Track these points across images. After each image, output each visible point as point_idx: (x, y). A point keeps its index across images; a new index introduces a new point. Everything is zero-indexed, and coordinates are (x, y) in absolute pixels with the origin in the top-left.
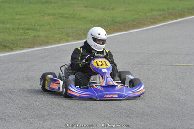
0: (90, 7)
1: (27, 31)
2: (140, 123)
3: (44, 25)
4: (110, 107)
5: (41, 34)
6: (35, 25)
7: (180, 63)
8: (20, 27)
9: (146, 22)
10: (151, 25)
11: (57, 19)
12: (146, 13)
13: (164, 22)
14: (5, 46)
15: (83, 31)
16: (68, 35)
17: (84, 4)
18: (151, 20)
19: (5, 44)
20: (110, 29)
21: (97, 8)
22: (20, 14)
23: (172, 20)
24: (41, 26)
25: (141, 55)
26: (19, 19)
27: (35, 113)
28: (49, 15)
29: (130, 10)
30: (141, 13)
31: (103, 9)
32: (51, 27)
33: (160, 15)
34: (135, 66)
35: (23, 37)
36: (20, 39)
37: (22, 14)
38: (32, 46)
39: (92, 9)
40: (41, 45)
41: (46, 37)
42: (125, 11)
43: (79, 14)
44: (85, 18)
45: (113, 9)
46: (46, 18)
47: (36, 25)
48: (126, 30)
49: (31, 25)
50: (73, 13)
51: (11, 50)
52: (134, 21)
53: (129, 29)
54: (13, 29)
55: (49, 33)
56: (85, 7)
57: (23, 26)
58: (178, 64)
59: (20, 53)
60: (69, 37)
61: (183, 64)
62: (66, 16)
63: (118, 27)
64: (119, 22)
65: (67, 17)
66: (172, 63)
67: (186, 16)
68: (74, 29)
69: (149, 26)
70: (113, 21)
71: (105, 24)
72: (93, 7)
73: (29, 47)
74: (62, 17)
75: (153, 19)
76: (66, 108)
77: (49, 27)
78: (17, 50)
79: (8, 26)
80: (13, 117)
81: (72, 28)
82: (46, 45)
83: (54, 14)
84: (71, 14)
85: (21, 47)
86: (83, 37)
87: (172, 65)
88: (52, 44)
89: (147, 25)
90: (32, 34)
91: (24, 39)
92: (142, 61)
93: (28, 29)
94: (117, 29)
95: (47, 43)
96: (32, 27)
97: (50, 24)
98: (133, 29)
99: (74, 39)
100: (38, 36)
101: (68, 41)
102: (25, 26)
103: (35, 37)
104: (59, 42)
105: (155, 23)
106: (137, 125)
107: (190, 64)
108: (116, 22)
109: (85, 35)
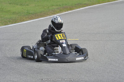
2: (46, 77)
9: (49, 13)
10: (52, 15)
12: (49, 7)
15: (8, 19)
17: (9, 2)
18: (52, 12)
20: (26, 18)
21: (17, 4)
23: (65, 11)
29: (38, 6)
30: (45, 8)
31: (21, 5)
33: (57, 9)
39: (14, 5)
42: (36, 6)
43: (6, 9)
44: (10, 11)
45: (28, 5)
48: (36, 19)
50: (1, 8)
52: (41, 12)
53: (38, 18)
56: (9, 4)
58: (70, 39)
61: (73, 40)
63: (31, 17)
64: (32, 14)
67: (74, 9)
68: (2, 18)
69: (51, 16)
70: (27, 13)
72: (15, 4)
75: (53, 11)
86: (9, 23)
89: (49, 15)
98: (41, 17)
99: (3, 24)
105: (54, 14)
107: (77, 39)
108: (29, 13)
109: (9, 21)
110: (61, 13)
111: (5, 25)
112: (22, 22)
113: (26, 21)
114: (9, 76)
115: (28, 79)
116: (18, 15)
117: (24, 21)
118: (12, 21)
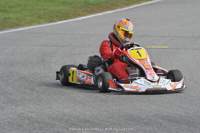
2: (115, 108)
3: (14, 7)
5: (12, 16)
6: (5, 7)
9: (119, 4)
10: (125, 7)
13: (138, 4)
15: (55, 13)
16: (40, 17)
18: (126, 2)
20: (83, 11)
23: (147, 1)
24: (11, 7)
32: (22, 9)
38: (3, 28)
40: (12, 27)
41: (17, 19)
47: (7, 6)
48: (99, 12)
52: (107, 2)
53: (102, 11)
55: (20, 15)
58: (153, 47)
60: (41, 19)
61: (159, 47)
63: (91, 9)
64: (92, 4)
66: (147, 45)
68: (46, 11)
69: (123, 8)
70: (86, 2)
71: (77, 5)
77: (19, 8)
81: (44, 9)
82: (17, 27)
86: (56, 19)
87: (148, 48)
88: (23, 26)
89: (121, 7)
90: (2, 16)
94: (91, 11)
95: (18, 26)
96: (2, 8)
97: (20, 5)
99: (46, 21)
100: (9, 18)
101: (40, 23)
103: (5, 19)
104: (30, 25)
105: (129, 5)
106: (112, 109)
107: (166, 47)
108: (89, 4)
109: (57, 16)
110: (140, 3)
111: (50, 22)
112: (76, 17)
113: (83, 16)
114: (57, 104)
115: (87, 109)
116: (70, 6)
117: (79, 15)
118: (60, 15)
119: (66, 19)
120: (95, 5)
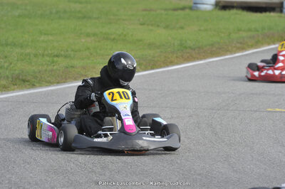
0: (148, 25)
1: (55, 59)
3: (80, 51)
4: (178, 172)
5: (76, 63)
6: (67, 51)
7: (281, 108)
8: (46, 52)
9: (230, 48)
10: (238, 52)
11: (99, 41)
12: (230, 34)
13: (256, 48)
14: (24, 81)
17: (139, 20)
18: (238, 45)
19: (24, 78)
20: (177, 57)
21: (158, 26)
22: (45, 34)
23: (269, 44)
24: (76, 51)
25: (223, 95)
26: (43, 41)
27: (68, 179)
28: (88, 35)
29: (206, 30)
30: (223, 35)
31: (167, 27)
32: (91, 54)
33: (250, 37)
34: (214, 111)
35: (50, 68)
36: (46, 70)
37: (48, 34)
38: (64, 80)
39: (150, 27)
40: (76, 79)
41: (84, 68)
42: (200, 30)
43: (132, 35)
44: (141, 40)
45: (182, 28)
46: (83, 40)
47: (69, 50)
48: (201, 59)
49: (61, 51)
50: (122, 33)
51: (33, 86)
52: (212, 45)
53: (204, 58)
54: (36, 55)
55: (89, 61)
56: (141, 24)
57: (50, 52)
58: (278, 110)
59: (45, 92)
62: (113, 37)
63: (188, 55)
64: (190, 47)
65: (114, 39)
66: (269, 107)
69: (235, 53)
70: (181, 45)
71: (169, 49)
72: (152, 25)
73: (58, 83)
74: (107, 39)
75: (241, 43)
76: (113, 173)
77: (87, 53)
78: (41, 86)
79: (28, 51)
80: (37, 184)
83: (94, 35)
84: (120, 36)
85: (46, 82)
87: (269, 112)
89: (231, 52)
90: (62, 63)
91: (52, 71)
92: (224, 104)
93: (57, 56)
94: (188, 57)
96: (62, 53)
97: (88, 49)
98: (212, 57)
100: (72, 67)
102: (53, 51)
103: (67, 68)
105: (243, 49)
108: (186, 48)
110: (260, 47)
112: (168, 66)
113: (177, 64)
116: (158, 51)
117: (172, 63)
118: (144, 63)
119: (152, 69)
120: (194, 50)
